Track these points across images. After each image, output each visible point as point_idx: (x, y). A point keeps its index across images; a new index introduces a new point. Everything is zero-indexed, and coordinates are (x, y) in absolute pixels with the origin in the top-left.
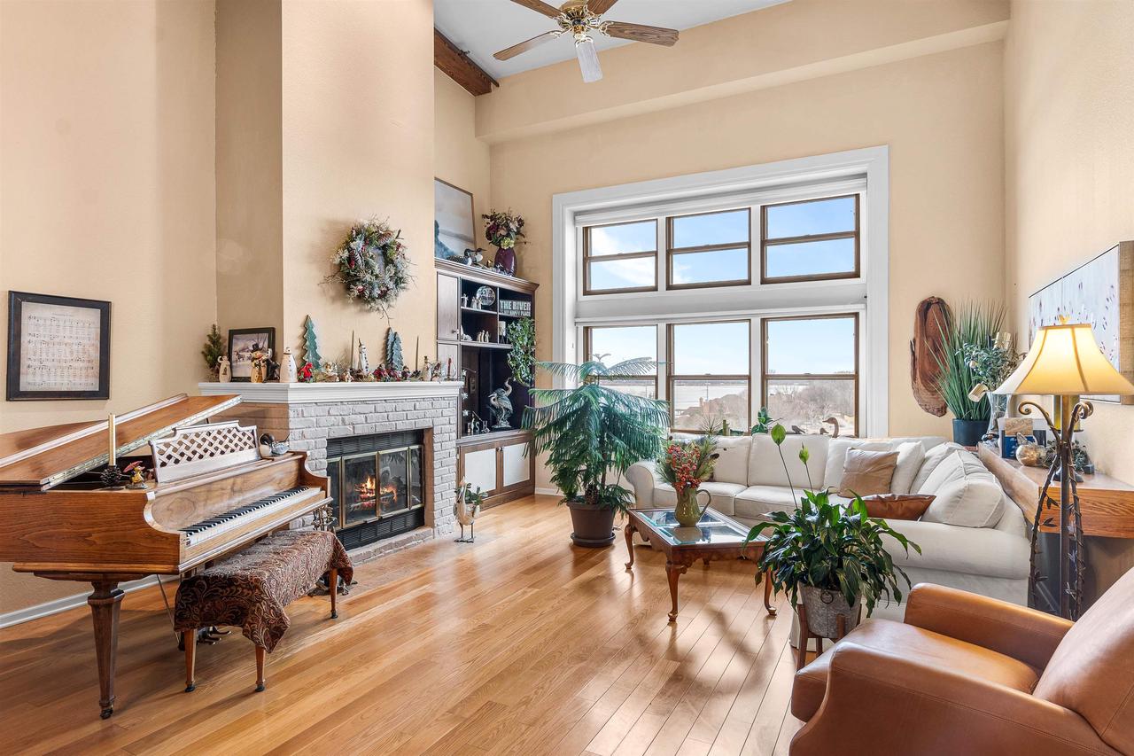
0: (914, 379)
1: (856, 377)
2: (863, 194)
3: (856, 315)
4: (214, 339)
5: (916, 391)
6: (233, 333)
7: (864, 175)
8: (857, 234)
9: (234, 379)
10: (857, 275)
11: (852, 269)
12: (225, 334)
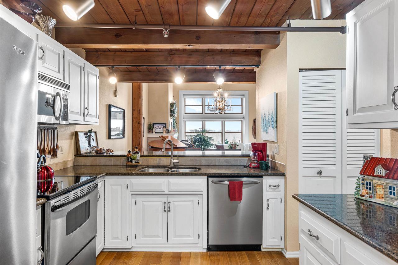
0: (253, 133)
1: (242, 133)
2: (243, 98)
3: (242, 121)
4: (150, 125)
5: (253, 135)
6: (154, 124)
7: (244, 95)
8: (242, 106)
9: (156, 133)
10: (242, 113)
11: (241, 112)
12: (152, 124)
